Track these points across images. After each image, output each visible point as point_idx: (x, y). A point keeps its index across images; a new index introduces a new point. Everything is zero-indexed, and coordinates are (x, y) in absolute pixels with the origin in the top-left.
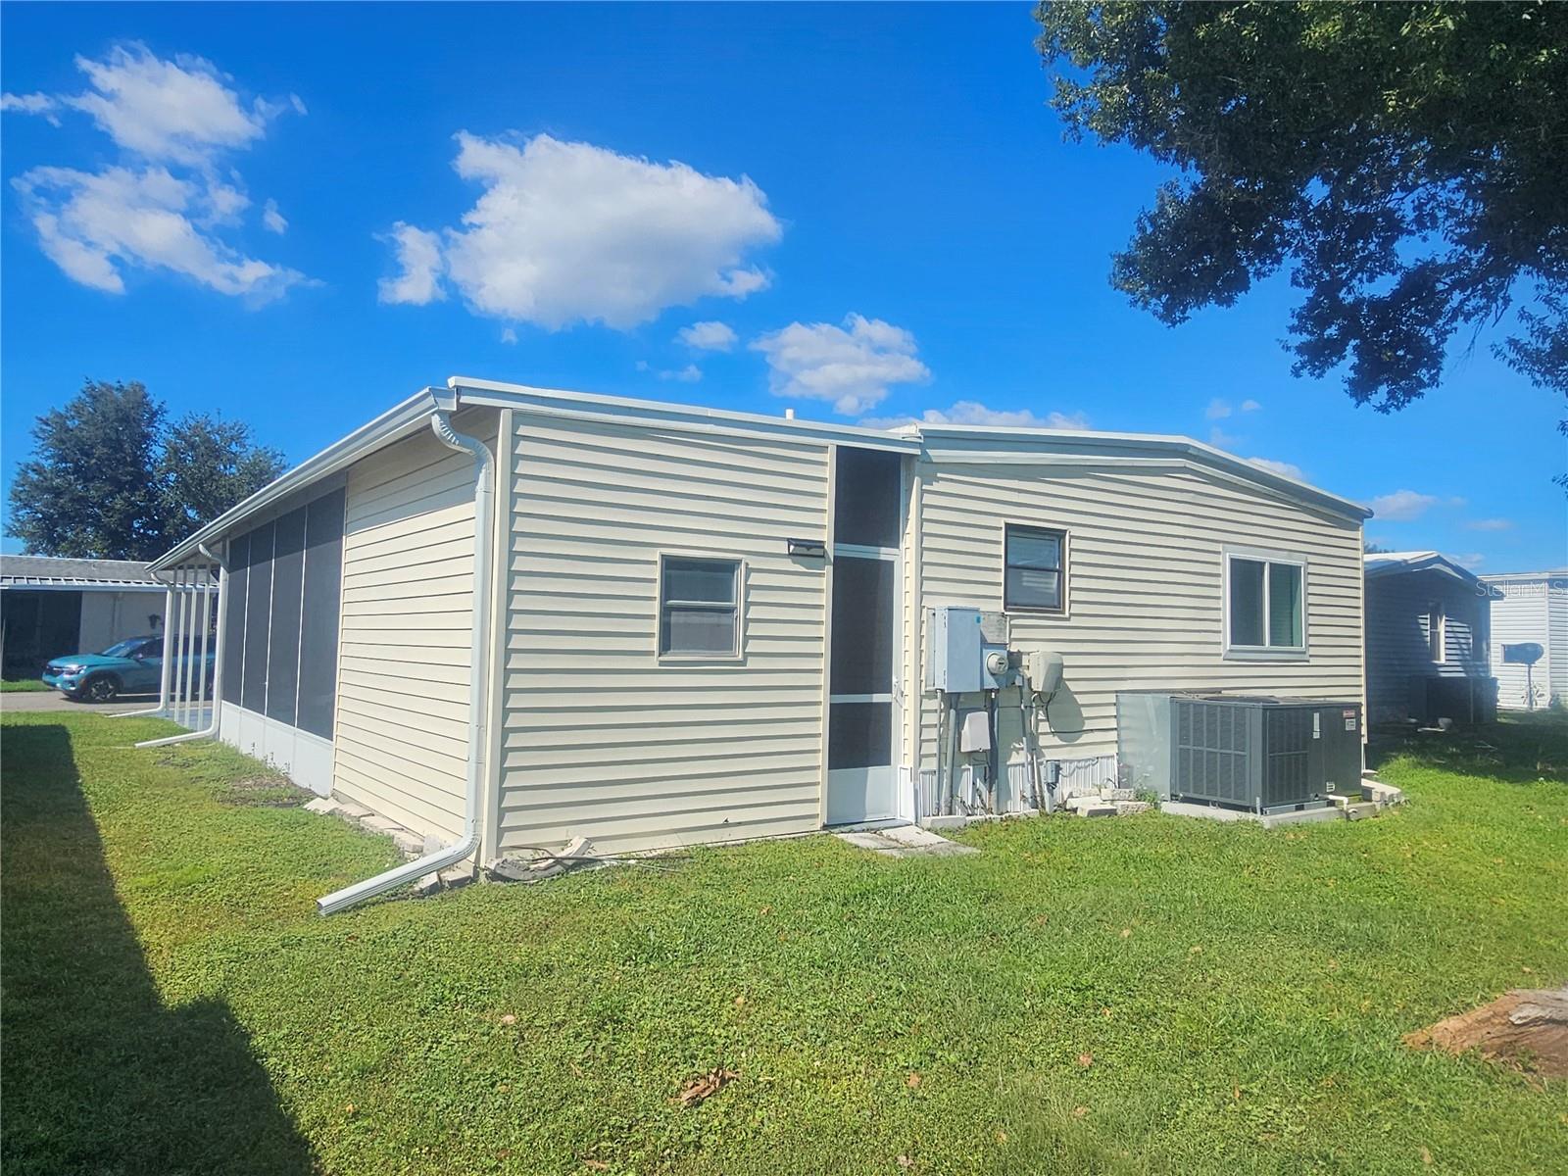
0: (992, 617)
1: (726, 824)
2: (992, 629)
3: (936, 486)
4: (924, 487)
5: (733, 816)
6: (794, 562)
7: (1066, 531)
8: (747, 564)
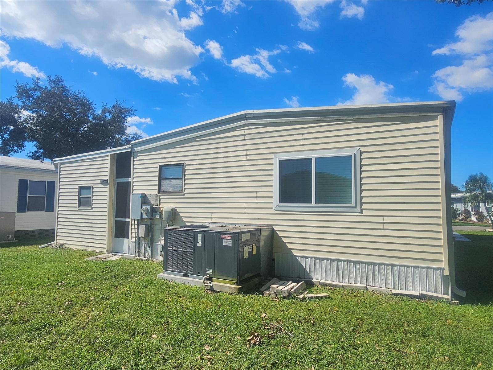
0: (153, 196)
1: (88, 246)
2: (154, 200)
3: (138, 158)
4: (134, 159)
5: (90, 245)
6: (102, 185)
7: (183, 163)
8: (93, 187)
